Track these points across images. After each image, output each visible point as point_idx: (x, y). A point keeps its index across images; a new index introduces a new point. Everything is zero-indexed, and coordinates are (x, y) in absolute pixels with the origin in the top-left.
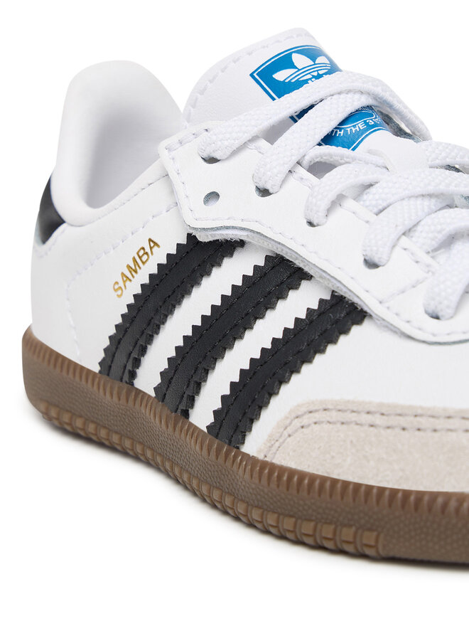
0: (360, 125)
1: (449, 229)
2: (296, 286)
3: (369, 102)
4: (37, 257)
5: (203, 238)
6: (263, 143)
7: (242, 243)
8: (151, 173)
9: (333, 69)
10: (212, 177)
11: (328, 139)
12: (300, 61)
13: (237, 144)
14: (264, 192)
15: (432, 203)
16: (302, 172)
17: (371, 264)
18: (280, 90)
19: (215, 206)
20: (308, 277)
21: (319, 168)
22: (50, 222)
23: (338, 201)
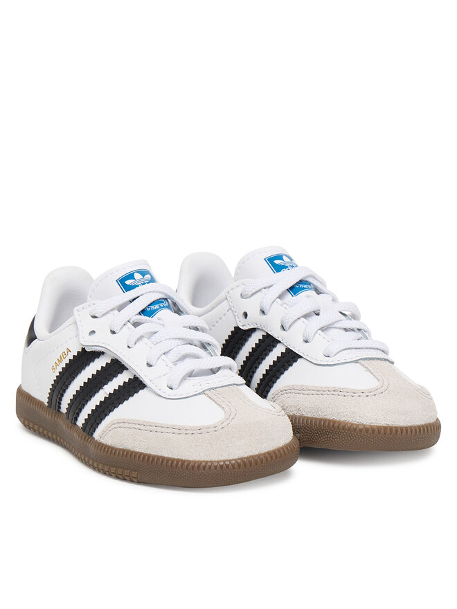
0: (157, 307)
1: (183, 353)
2: (121, 372)
3: (164, 297)
4: (25, 353)
5: (88, 349)
6: (116, 312)
7: (103, 353)
8: (70, 321)
9: (152, 280)
10: (94, 324)
11: (143, 312)
12: (137, 276)
13: (105, 311)
14: (113, 332)
15: (180, 342)
16: (129, 325)
17: (149, 365)
18: (128, 288)
19: (93, 336)
20: (127, 369)
21: (136, 324)
22: (31, 337)
23: (141, 338)
